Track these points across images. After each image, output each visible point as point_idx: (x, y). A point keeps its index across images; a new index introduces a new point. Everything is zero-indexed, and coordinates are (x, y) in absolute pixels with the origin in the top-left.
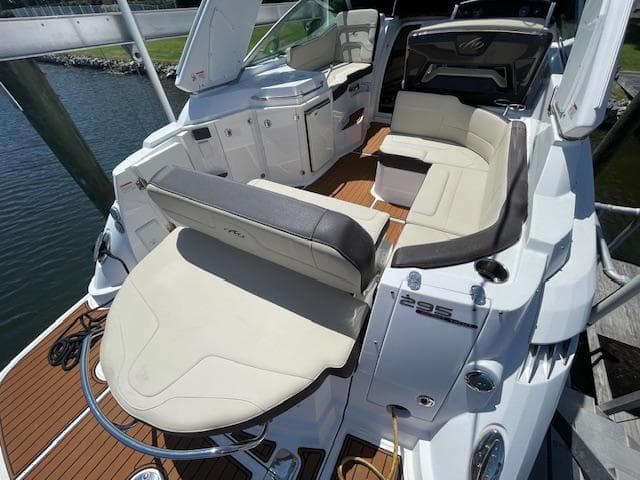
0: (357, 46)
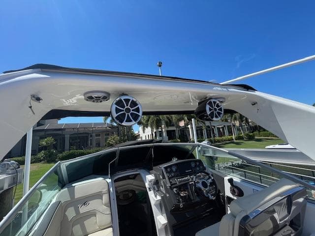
0: (92, 214)
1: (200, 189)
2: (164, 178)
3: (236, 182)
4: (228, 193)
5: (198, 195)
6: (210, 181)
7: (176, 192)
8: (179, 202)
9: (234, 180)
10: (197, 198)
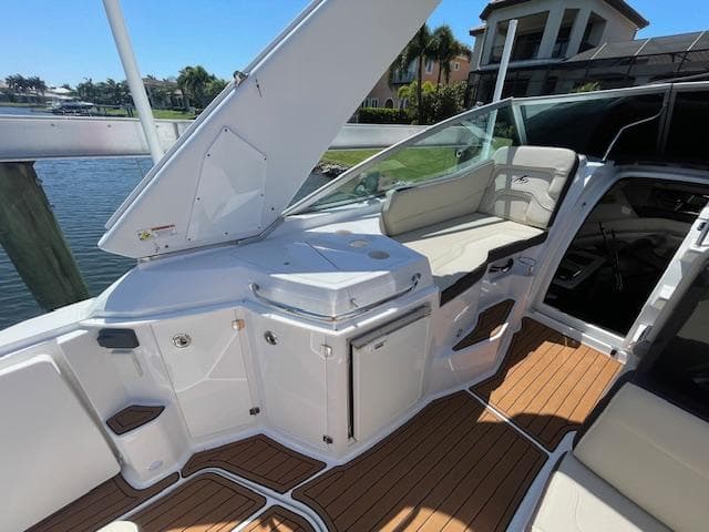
0: (525, 197)
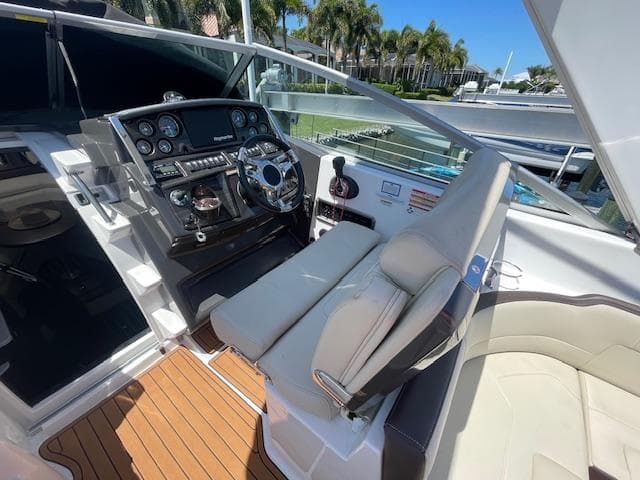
1: (257, 188)
2: (127, 158)
3: (349, 167)
4: (323, 192)
5: (251, 204)
6: (289, 166)
7: (178, 203)
8: (193, 228)
9: (347, 162)
10: (249, 209)
